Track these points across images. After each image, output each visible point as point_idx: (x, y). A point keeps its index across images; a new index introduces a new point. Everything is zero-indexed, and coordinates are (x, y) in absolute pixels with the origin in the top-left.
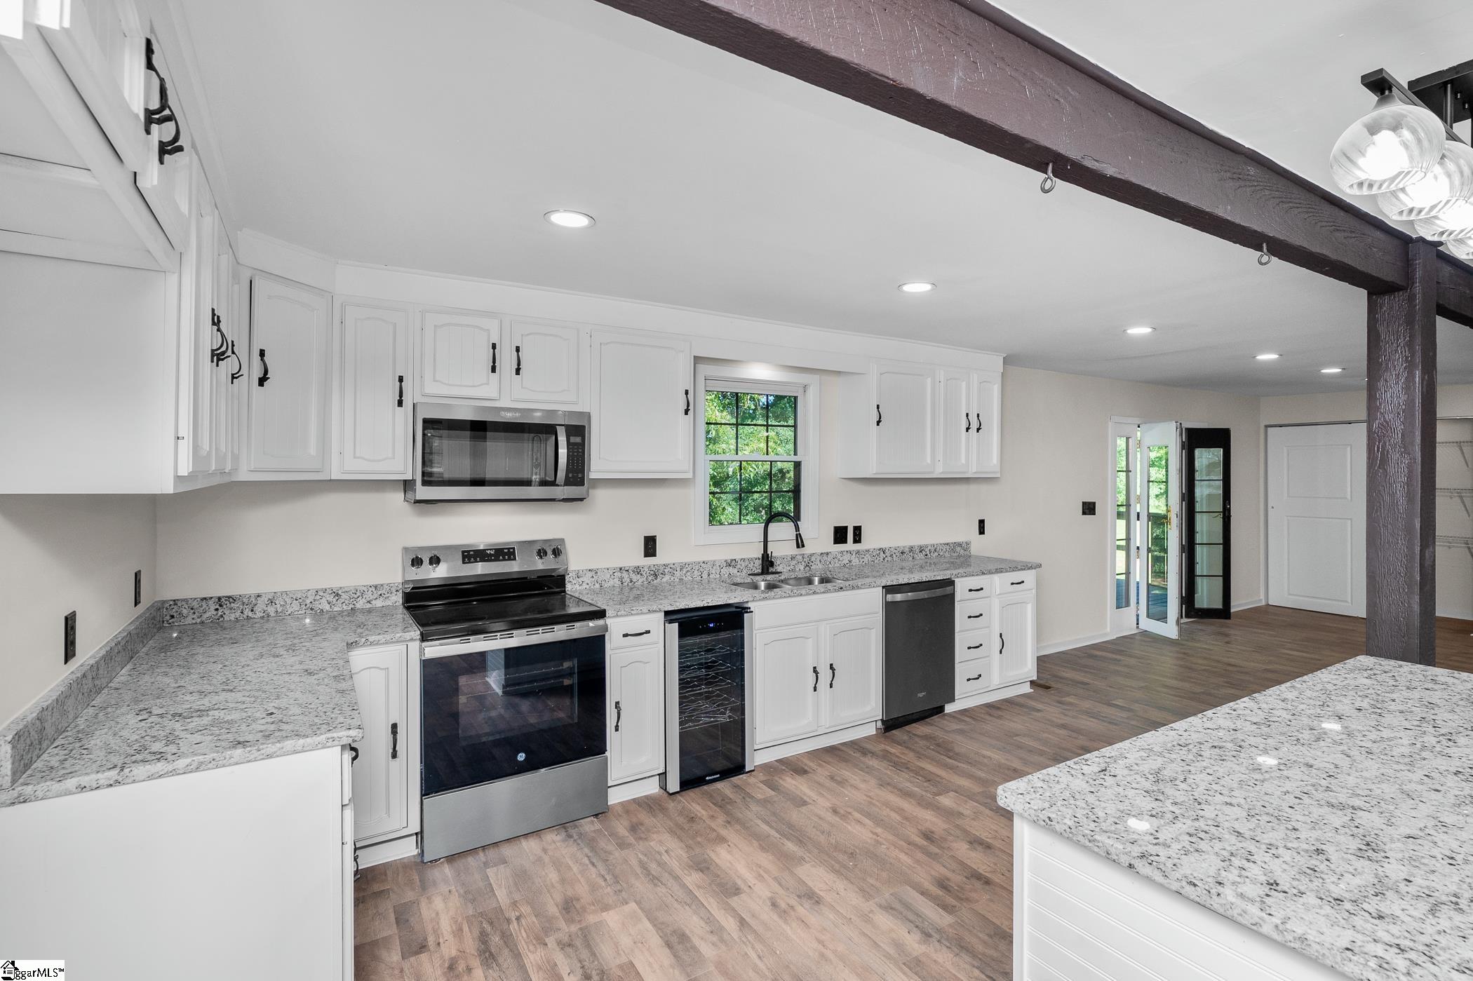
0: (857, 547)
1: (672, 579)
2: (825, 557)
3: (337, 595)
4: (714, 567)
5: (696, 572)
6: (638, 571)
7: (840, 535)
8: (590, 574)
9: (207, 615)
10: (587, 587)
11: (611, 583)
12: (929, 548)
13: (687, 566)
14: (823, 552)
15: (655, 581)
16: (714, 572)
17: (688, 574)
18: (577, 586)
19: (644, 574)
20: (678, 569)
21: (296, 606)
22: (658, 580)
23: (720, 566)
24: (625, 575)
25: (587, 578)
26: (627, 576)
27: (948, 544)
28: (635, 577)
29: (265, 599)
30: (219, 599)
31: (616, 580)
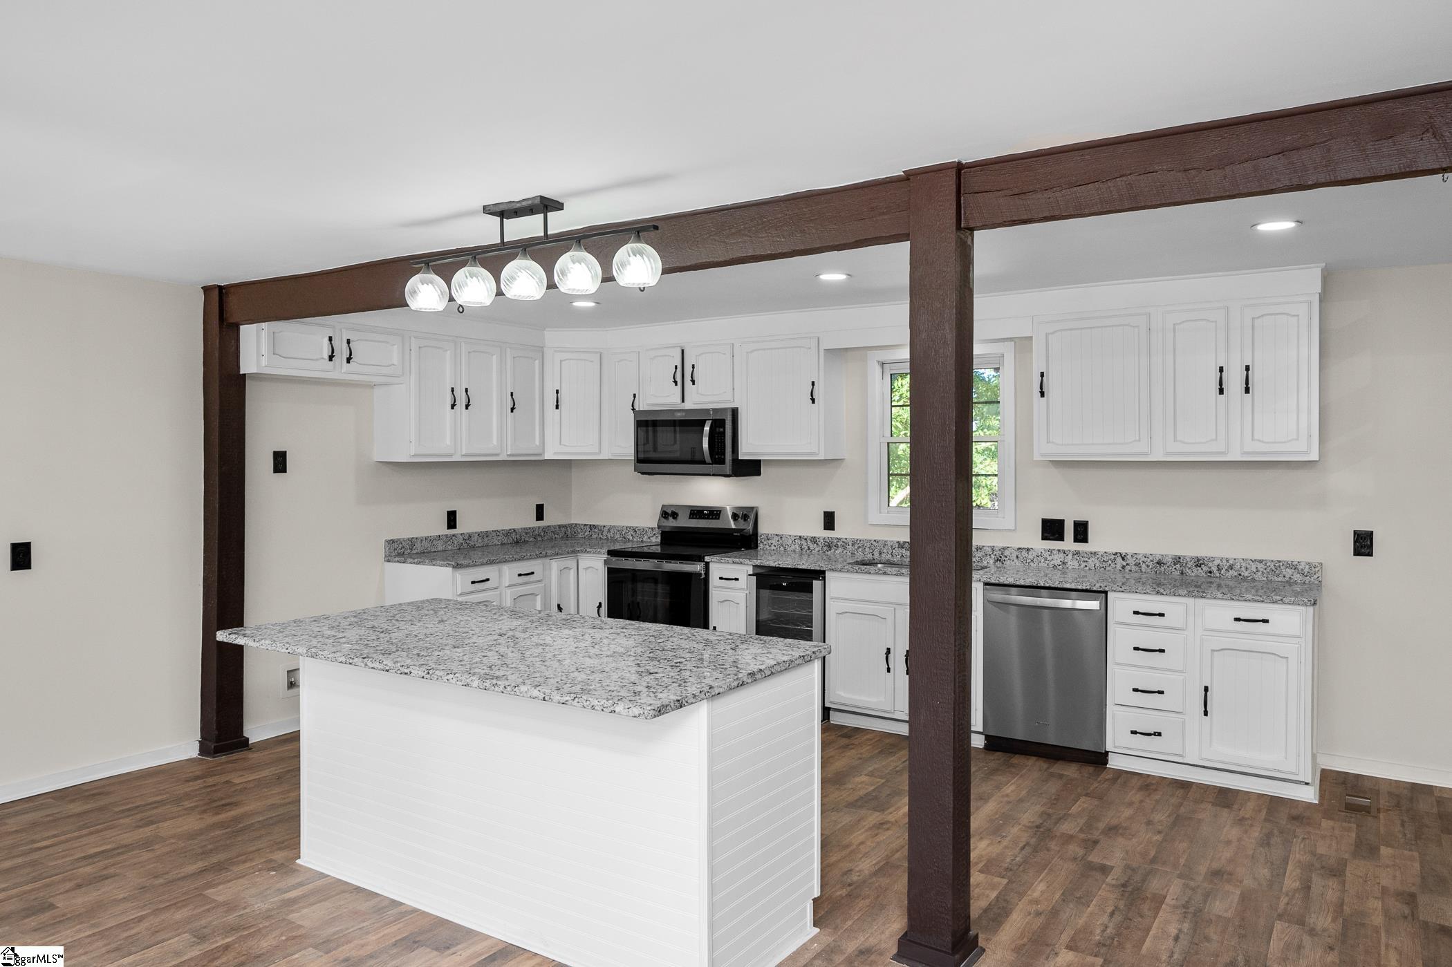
0: (1080, 547)
1: (845, 552)
2: (1024, 554)
3: (635, 531)
4: (886, 547)
5: (867, 549)
6: (814, 540)
7: (1052, 529)
8: (776, 538)
9: (586, 534)
10: (775, 548)
11: (793, 547)
12: (1217, 562)
13: (859, 542)
14: (1022, 546)
15: (829, 552)
16: (885, 551)
17: (860, 550)
18: (767, 546)
19: (819, 544)
20: (850, 544)
21: (618, 536)
22: (832, 551)
23: (892, 546)
24: (803, 542)
25: (774, 541)
26: (805, 544)
27: (1261, 561)
28: (812, 546)
29: (606, 529)
30: (590, 525)
31: (797, 546)
